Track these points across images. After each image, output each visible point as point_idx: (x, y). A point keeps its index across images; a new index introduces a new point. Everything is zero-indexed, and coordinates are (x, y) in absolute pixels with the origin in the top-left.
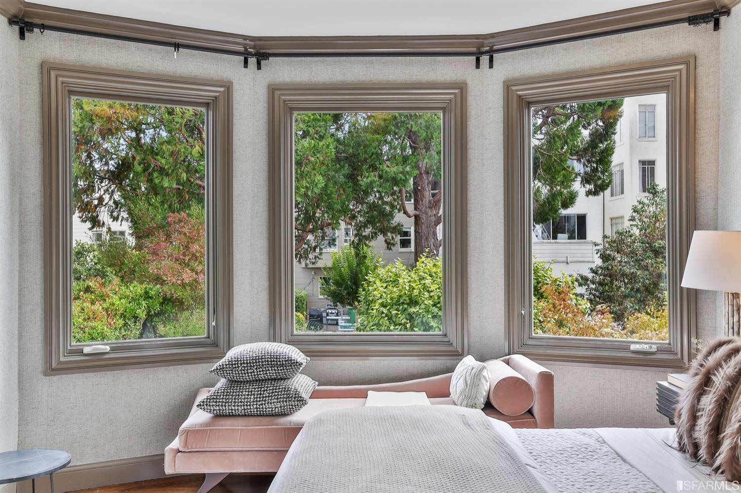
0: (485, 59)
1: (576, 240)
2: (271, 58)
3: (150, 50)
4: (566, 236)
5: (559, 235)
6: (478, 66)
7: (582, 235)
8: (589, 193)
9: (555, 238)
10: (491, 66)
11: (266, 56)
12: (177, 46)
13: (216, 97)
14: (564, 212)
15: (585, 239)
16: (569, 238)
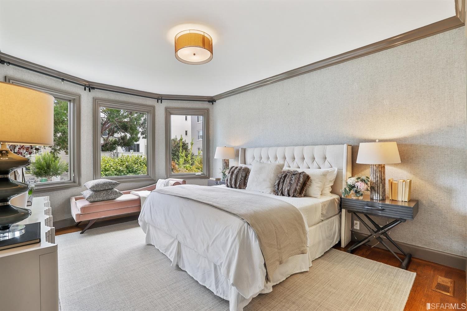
0: (160, 101)
1: (136, 152)
2: (95, 89)
3: (51, 79)
4: (133, 151)
5: (131, 150)
6: (158, 102)
7: (138, 150)
8: (143, 138)
9: (129, 151)
10: (161, 103)
11: (93, 88)
12: (63, 80)
13: (75, 99)
14: (135, 143)
15: (139, 151)
16: (134, 151)
